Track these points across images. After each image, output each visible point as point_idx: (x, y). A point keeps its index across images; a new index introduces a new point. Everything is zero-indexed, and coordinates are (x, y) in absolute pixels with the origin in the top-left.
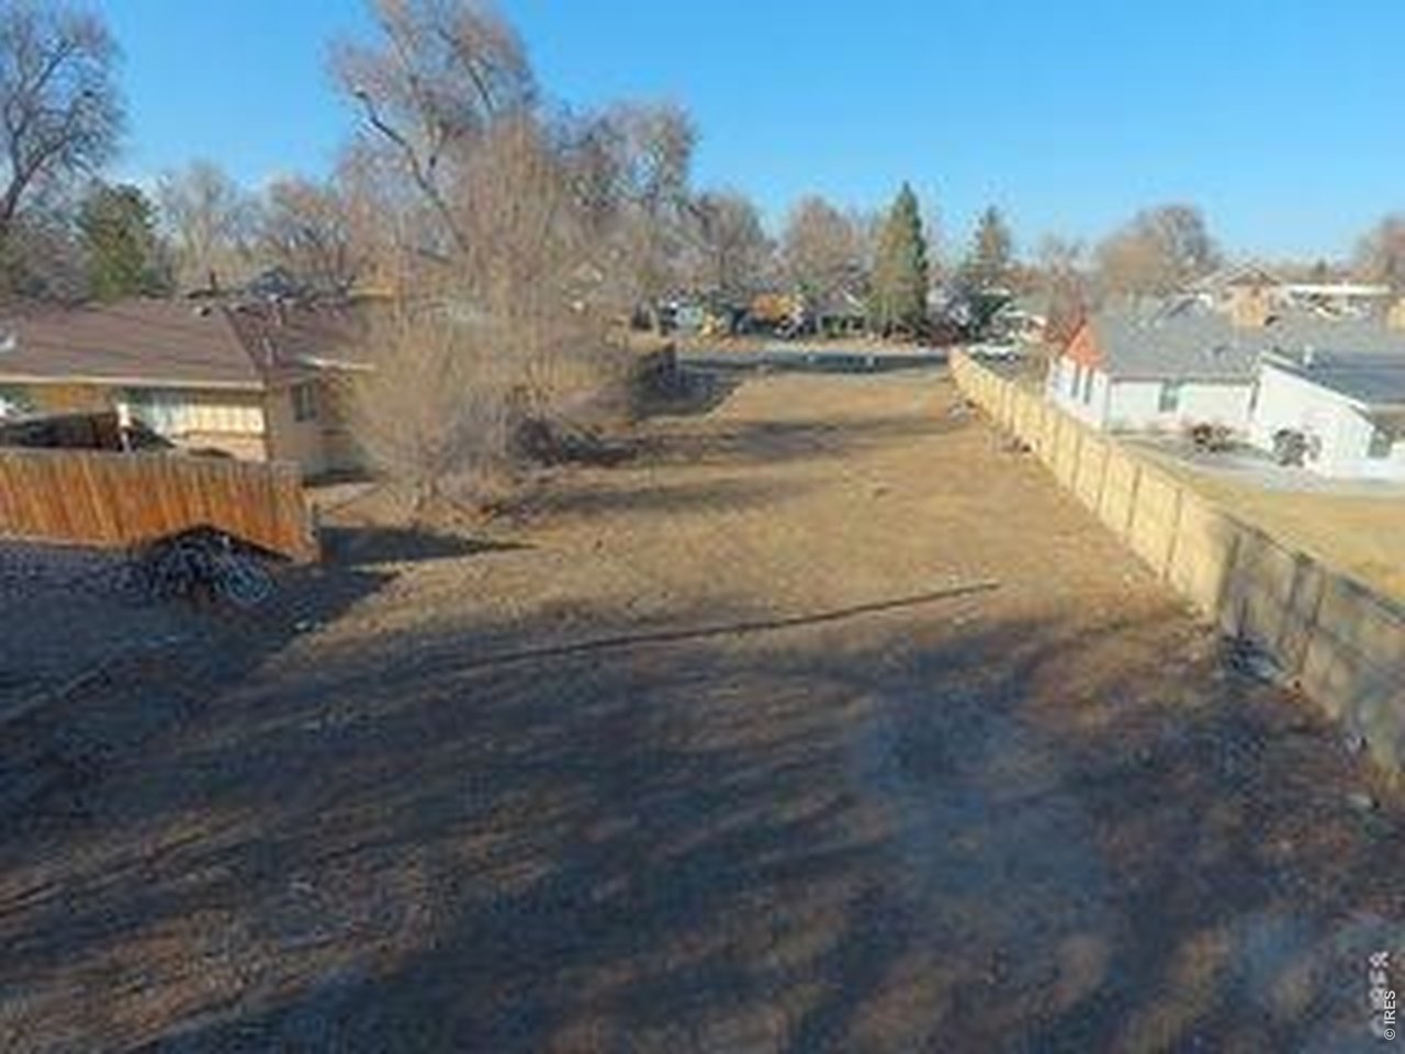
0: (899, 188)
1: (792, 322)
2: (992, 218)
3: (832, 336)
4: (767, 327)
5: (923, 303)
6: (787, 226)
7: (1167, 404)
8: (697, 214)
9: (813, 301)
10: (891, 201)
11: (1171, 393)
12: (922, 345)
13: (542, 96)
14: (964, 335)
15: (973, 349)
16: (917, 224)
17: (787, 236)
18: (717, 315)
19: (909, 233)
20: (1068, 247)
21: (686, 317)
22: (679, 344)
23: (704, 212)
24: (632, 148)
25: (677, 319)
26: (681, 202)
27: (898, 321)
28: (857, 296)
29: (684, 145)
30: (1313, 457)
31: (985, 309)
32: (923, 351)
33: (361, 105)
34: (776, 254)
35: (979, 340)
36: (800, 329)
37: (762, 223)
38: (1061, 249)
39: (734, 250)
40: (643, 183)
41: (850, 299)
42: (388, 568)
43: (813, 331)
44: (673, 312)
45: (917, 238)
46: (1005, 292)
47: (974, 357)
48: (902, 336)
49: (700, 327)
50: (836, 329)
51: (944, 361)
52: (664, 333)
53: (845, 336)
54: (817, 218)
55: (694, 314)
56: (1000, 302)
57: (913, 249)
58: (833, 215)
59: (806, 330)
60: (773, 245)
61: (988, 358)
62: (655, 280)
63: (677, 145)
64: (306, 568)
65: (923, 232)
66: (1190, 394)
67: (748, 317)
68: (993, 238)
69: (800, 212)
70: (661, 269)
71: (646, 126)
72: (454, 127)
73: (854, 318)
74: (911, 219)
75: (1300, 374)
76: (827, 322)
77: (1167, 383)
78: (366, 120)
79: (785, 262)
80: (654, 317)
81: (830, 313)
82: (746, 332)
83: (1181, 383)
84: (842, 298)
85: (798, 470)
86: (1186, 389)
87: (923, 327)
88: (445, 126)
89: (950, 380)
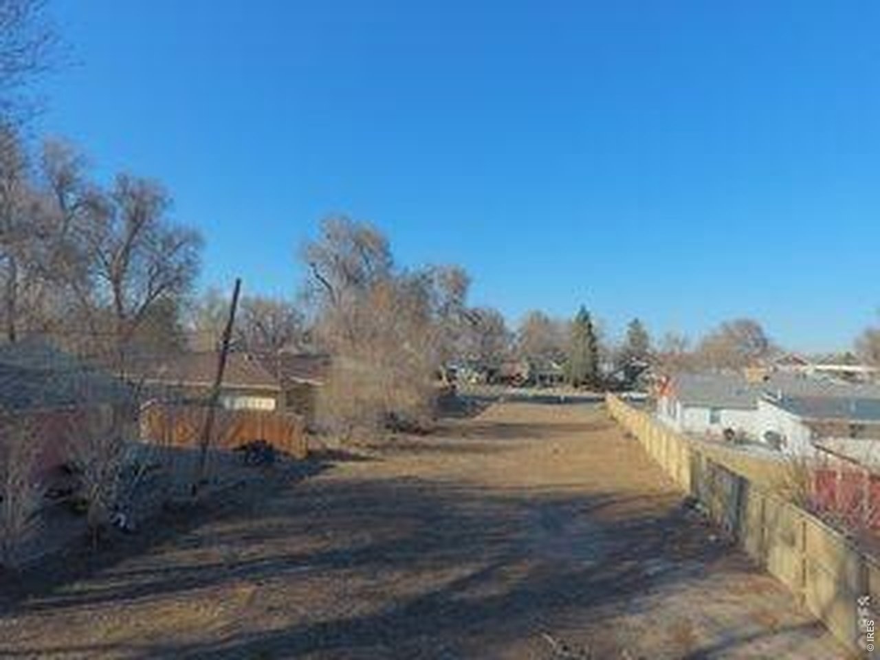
0: (579, 309)
1: (522, 378)
2: (636, 324)
3: (546, 386)
4: (507, 380)
5: (595, 369)
6: (520, 324)
7: (714, 420)
8: (470, 319)
9: (532, 366)
10: (576, 313)
11: (716, 414)
12: (596, 392)
13: (396, 264)
14: (620, 387)
15: (625, 395)
16: (590, 326)
17: (520, 330)
18: (480, 373)
19: (586, 331)
20: (681, 340)
21: (462, 372)
22: (458, 387)
23: (474, 318)
24: (436, 286)
25: (457, 375)
26: (462, 314)
27: (581, 378)
28: (559, 364)
29: (464, 284)
30: (786, 446)
31: (633, 373)
32: (595, 395)
33: (312, 269)
34: (515, 341)
35: (629, 390)
36: (527, 381)
37: (507, 324)
38: (676, 341)
39: (489, 338)
40: (441, 304)
41: (555, 365)
42: (332, 463)
43: (534, 383)
44: (454, 371)
45: (590, 333)
46: (644, 364)
47: (625, 400)
48: (584, 387)
49: (470, 378)
50: (548, 382)
51: (603, 400)
52: (449, 380)
53: (551, 386)
54: (539, 322)
55: (466, 372)
56: (642, 369)
57: (588, 339)
58: (546, 321)
59: (531, 382)
60: (513, 335)
61: (632, 399)
62: (446, 354)
63: (460, 284)
64: (301, 461)
65: (593, 330)
66: (726, 415)
67: (496, 375)
68: (638, 335)
69: (528, 318)
70: (449, 348)
71: (444, 276)
72: (354, 279)
73: (557, 376)
74: (587, 324)
75: (775, 404)
76: (542, 378)
77: (715, 409)
78: (313, 275)
79: (519, 346)
80: (444, 372)
81: (543, 373)
82: (496, 382)
83: (722, 408)
84: (550, 366)
85: (516, 442)
86: (724, 412)
87: (596, 382)
88: (349, 278)
89: (604, 408)
